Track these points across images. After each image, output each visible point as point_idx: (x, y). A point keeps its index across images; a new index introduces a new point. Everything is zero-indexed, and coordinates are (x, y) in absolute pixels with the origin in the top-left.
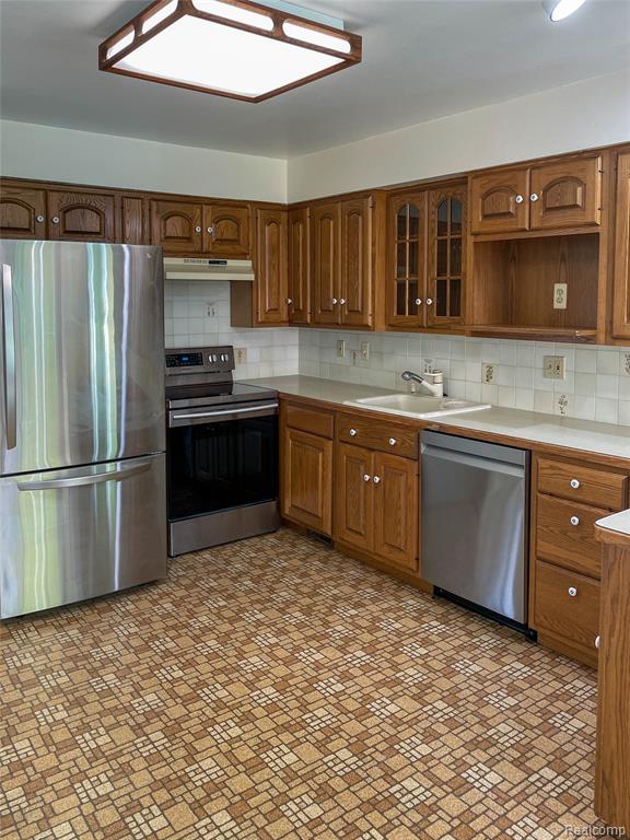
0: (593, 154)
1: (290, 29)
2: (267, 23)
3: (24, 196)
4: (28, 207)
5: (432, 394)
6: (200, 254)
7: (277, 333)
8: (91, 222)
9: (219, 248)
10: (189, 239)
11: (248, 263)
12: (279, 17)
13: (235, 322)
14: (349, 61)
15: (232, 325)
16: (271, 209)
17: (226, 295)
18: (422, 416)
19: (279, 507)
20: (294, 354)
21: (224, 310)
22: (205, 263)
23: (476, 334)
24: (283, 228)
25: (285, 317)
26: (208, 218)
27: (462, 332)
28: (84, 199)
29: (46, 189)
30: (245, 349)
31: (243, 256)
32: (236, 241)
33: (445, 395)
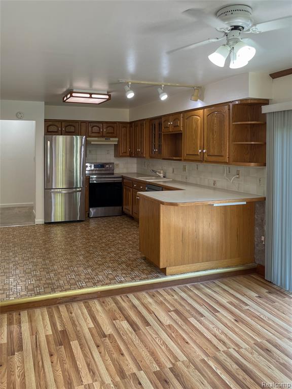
0: (180, 113)
1: (93, 96)
2: (88, 96)
3: (56, 124)
4: (57, 126)
5: (160, 177)
6: (102, 136)
7: (129, 160)
8: (72, 129)
9: (108, 135)
10: (99, 133)
11: (117, 139)
12: (91, 94)
13: (116, 156)
14: (108, 100)
15: (114, 157)
16: (124, 124)
17: (113, 148)
18: (147, 180)
19: (122, 208)
20: (135, 166)
21: (112, 153)
22: (104, 139)
23: (164, 159)
24: (128, 129)
25: (128, 155)
26: (105, 127)
27: (160, 158)
28: (71, 123)
29: (61, 121)
30: (119, 164)
31: (115, 137)
32: (114, 133)
33: (164, 177)
